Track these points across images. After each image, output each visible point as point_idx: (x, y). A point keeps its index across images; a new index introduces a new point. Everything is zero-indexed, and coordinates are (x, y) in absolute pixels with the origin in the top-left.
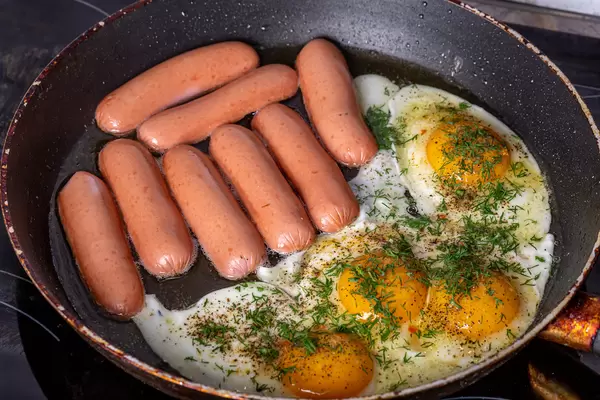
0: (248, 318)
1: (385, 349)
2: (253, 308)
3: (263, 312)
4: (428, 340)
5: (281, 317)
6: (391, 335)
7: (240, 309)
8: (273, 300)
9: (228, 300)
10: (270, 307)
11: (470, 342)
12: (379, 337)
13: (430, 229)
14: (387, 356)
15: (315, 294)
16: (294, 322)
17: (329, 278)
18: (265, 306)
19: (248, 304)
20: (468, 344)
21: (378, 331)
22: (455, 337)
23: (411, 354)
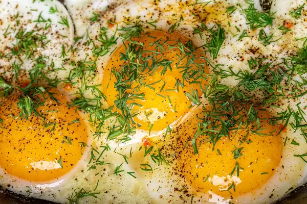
0: (18, 36)
1: (107, 148)
2: (29, 28)
3: (35, 39)
4: (151, 162)
5: (46, 52)
6: (121, 136)
7: (18, 23)
8: (54, 30)
9: (17, 7)
10: (44, 35)
11: (186, 192)
12: (108, 132)
13: (262, 32)
14: (104, 155)
15: (91, 46)
16: (53, 65)
17: (117, 36)
18: (41, 32)
19: (30, 21)
20: (182, 193)
21: (111, 125)
22: (175, 177)
23: (126, 168)
